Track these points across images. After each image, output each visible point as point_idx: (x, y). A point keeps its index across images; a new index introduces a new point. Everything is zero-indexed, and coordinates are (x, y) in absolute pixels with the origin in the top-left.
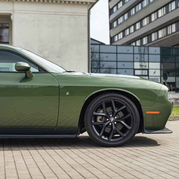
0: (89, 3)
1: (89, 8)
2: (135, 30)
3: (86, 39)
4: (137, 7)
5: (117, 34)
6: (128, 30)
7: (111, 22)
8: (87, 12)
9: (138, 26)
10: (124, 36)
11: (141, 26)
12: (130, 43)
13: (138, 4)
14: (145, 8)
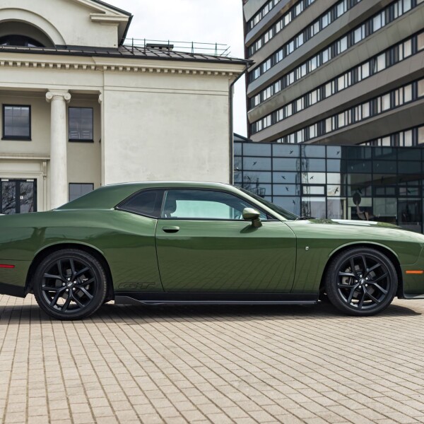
0: (231, 74)
1: (232, 82)
2: (295, 112)
4: (298, 70)
5: (262, 119)
6: (281, 111)
7: (250, 97)
8: (227, 89)
9: (300, 105)
10: (274, 122)
11: (307, 106)
12: (284, 135)
13: (301, 65)
14: (314, 73)
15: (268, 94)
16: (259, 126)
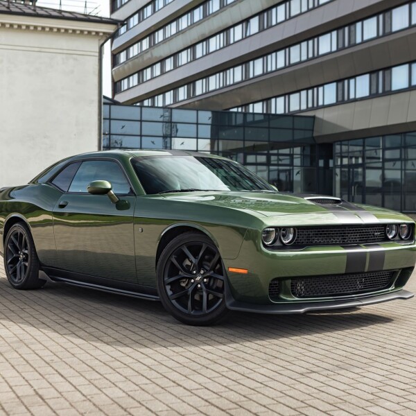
0: (101, 34)
3: (96, 98)
4: (168, 28)
5: (128, 77)
6: (149, 70)
7: (115, 53)
8: (98, 50)
10: (141, 82)
11: (176, 67)
12: (152, 95)
13: (170, 22)
14: (183, 32)
15: (134, 51)
16: (125, 84)
